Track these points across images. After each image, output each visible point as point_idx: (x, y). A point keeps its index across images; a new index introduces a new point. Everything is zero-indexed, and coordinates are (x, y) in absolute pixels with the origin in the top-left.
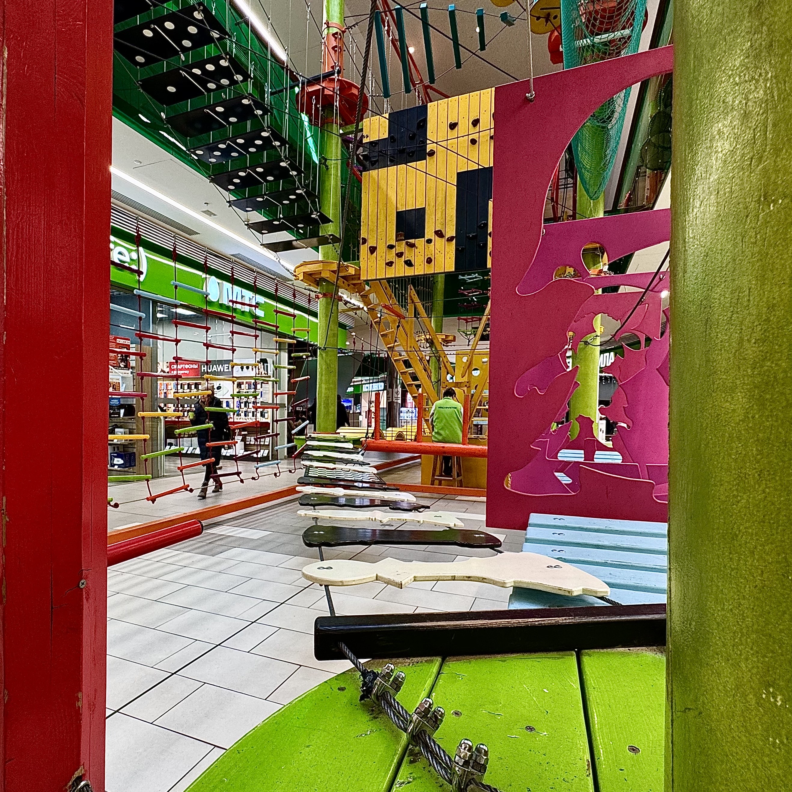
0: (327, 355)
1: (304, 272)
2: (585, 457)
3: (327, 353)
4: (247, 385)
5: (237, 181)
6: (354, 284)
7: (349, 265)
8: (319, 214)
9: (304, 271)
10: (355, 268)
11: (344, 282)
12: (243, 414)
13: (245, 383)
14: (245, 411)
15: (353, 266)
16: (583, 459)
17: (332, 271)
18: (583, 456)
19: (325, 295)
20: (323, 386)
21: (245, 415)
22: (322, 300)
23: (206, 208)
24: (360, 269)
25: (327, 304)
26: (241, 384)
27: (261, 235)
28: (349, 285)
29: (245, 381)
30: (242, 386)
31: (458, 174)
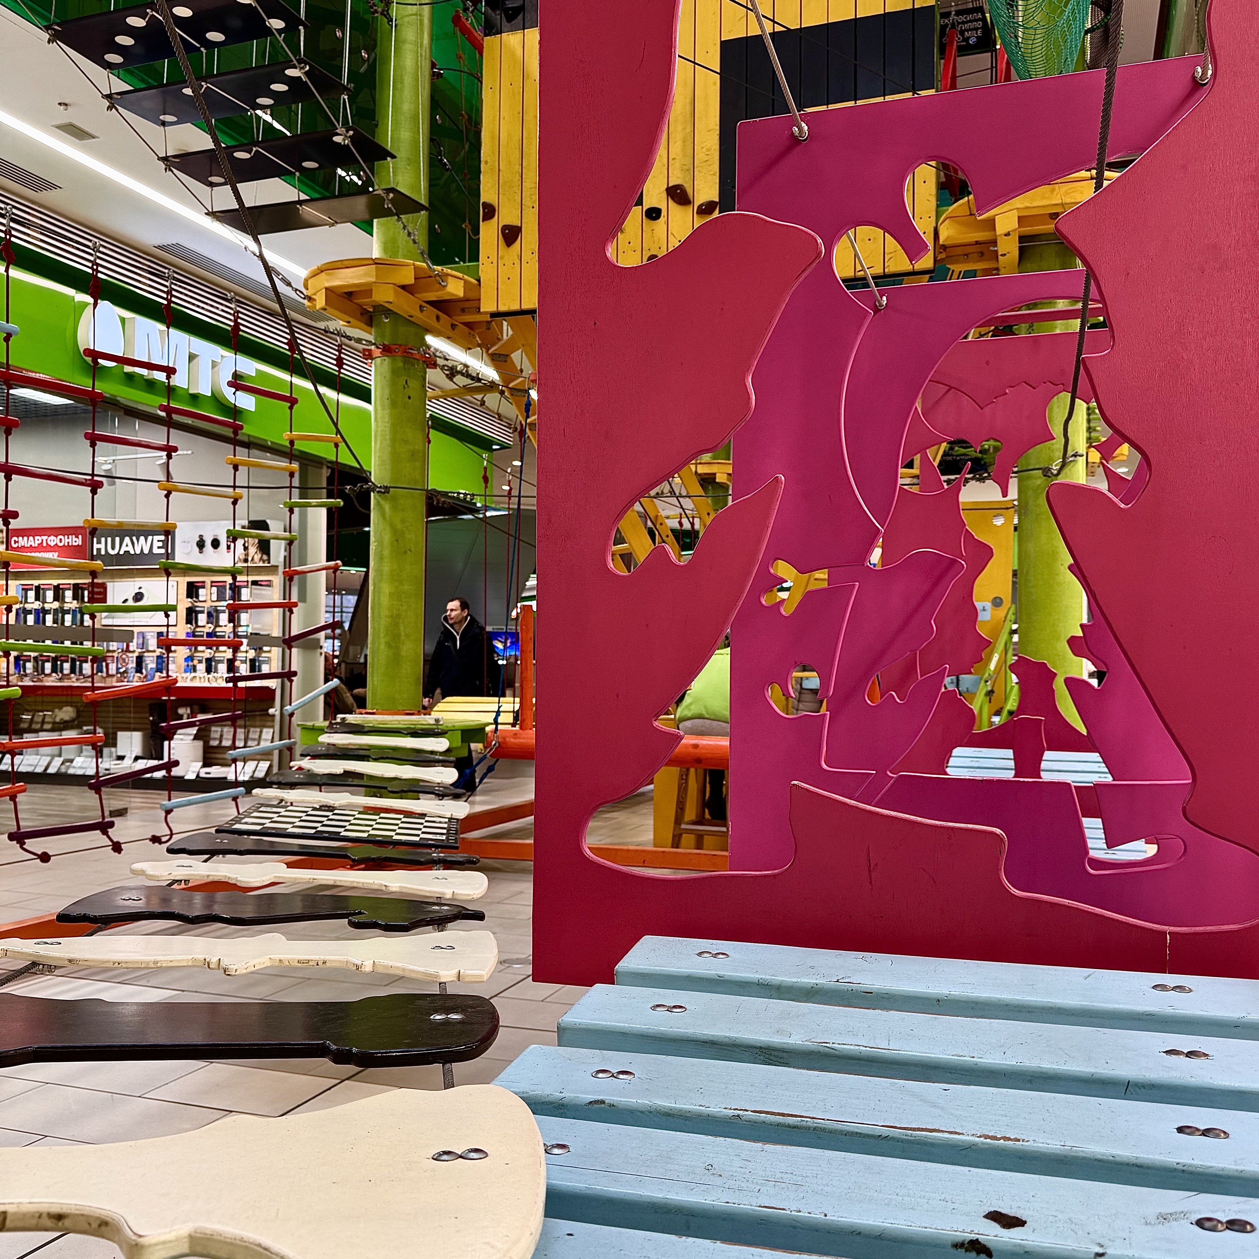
0: (394, 508)
1: (326, 289)
2: (1016, 769)
3: (394, 500)
4: (214, 590)
5: (124, 40)
6: (467, 324)
7: (449, 271)
8: (351, 133)
9: (327, 285)
10: (466, 282)
11: (438, 318)
12: (201, 667)
13: (208, 585)
14: (207, 660)
15: (461, 275)
16: (1013, 772)
17: (404, 287)
18: (1012, 764)
19: (387, 350)
20: (386, 588)
21: (209, 670)
22: (381, 363)
23: (65, 117)
24: (480, 285)
25: (394, 372)
26: (198, 588)
27: (209, 189)
28: (453, 326)
29: (208, 579)
30: (201, 591)
31: (725, 45)
